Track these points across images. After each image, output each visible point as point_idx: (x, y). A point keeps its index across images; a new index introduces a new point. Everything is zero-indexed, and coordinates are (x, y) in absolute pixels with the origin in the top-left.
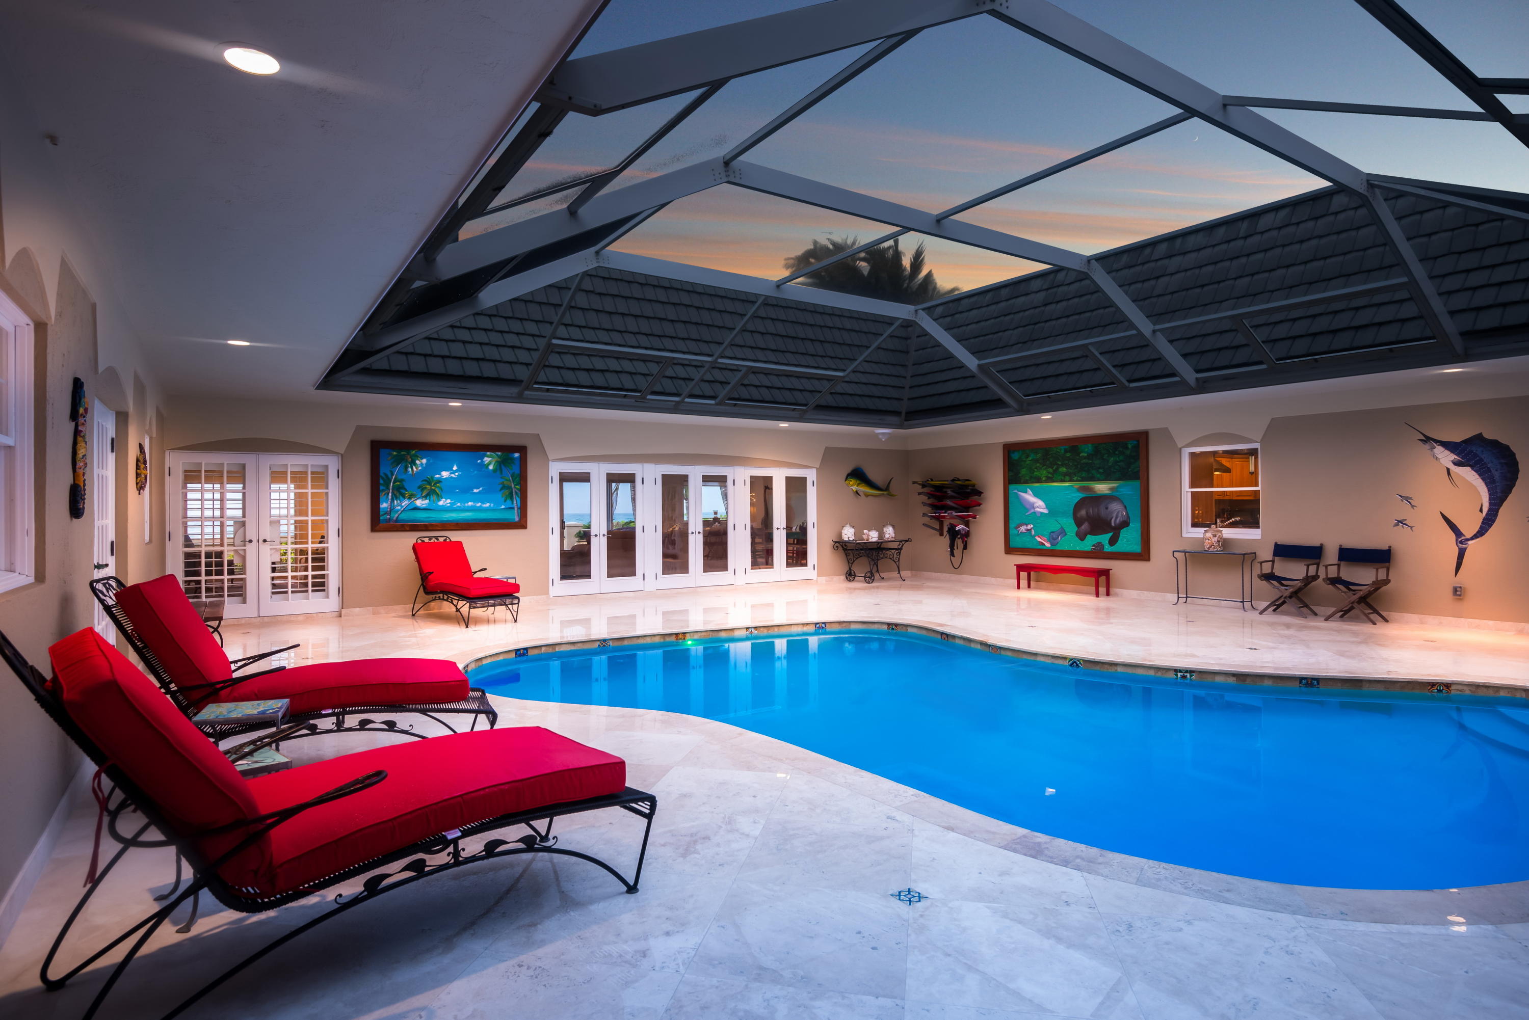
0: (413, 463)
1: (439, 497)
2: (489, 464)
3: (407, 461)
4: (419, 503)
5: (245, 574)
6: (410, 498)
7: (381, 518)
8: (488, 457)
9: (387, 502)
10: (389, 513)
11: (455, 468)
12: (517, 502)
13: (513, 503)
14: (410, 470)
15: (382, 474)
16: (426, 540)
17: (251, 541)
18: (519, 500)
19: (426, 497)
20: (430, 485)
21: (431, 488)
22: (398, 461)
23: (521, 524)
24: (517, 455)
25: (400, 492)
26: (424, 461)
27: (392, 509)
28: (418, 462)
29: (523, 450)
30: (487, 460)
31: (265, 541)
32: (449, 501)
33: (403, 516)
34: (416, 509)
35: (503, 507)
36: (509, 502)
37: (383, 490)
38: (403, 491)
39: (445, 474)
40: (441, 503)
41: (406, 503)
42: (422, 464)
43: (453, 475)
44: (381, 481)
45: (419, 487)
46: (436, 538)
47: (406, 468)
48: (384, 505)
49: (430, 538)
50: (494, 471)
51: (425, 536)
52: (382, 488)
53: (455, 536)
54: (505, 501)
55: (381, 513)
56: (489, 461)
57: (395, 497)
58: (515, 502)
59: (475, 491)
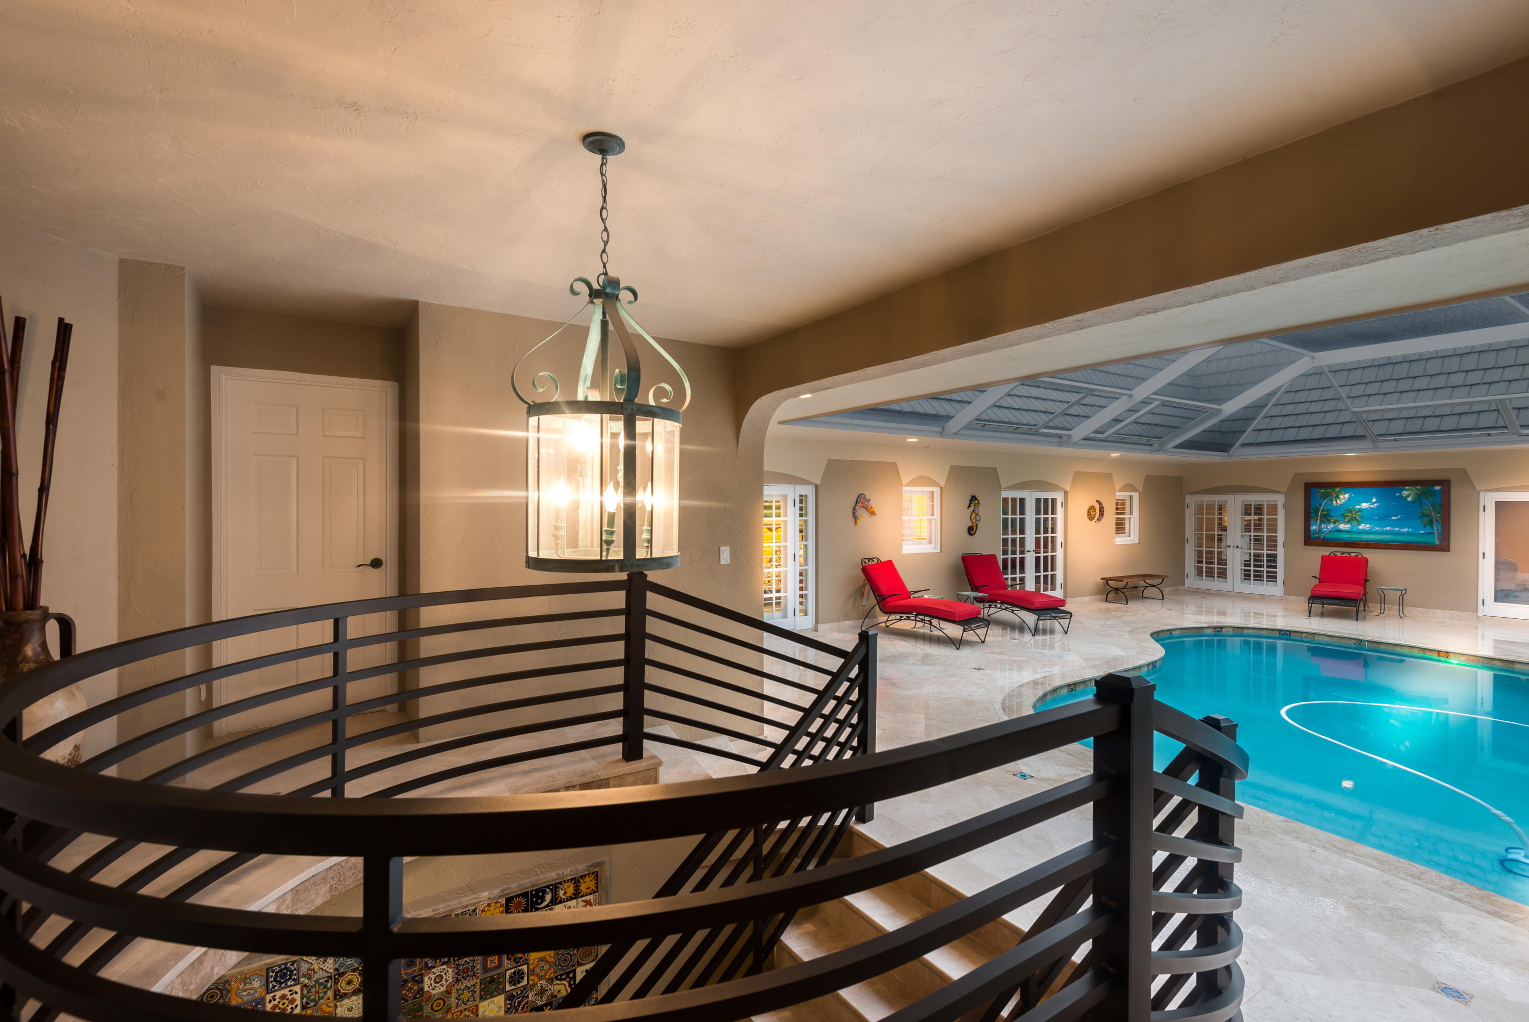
0: (1337, 497)
1: (1360, 523)
2: (1408, 496)
3: (1332, 496)
4: (1342, 526)
5: (1226, 565)
6: (1334, 523)
7: (1312, 536)
8: (1407, 490)
9: (1316, 525)
10: (1315, 533)
11: (1374, 500)
12: (1437, 528)
13: (1433, 529)
14: (1334, 502)
15: (1312, 506)
16: (1339, 554)
17: (1229, 546)
18: (1439, 526)
19: (1348, 522)
20: (1352, 513)
21: (1350, 515)
22: (1325, 496)
23: (1444, 546)
24: (1438, 488)
25: (1326, 518)
26: (1347, 496)
27: (1320, 531)
28: (1341, 496)
29: (1446, 484)
30: (1405, 493)
31: (1237, 547)
32: (1368, 526)
33: (1328, 536)
34: (1340, 531)
35: (1422, 532)
36: (1429, 529)
37: (1313, 517)
38: (1329, 518)
39: (1365, 505)
40: (1361, 527)
41: (1331, 526)
42: (1345, 498)
43: (1372, 506)
44: (1312, 511)
45: (1342, 515)
46: (1349, 553)
47: (1332, 501)
48: (1314, 528)
49: (1343, 553)
50: (1412, 502)
51: (1339, 551)
52: (1312, 515)
53: (1366, 553)
54: (1425, 527)
55: (1312, 533)
56: (1408, 494)
57: (1322, 522)
58: (1435, 528)
59: (1393, 518)
